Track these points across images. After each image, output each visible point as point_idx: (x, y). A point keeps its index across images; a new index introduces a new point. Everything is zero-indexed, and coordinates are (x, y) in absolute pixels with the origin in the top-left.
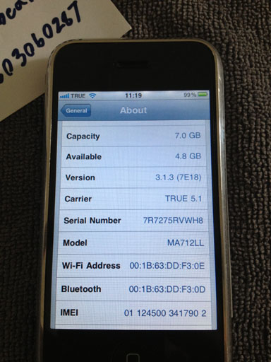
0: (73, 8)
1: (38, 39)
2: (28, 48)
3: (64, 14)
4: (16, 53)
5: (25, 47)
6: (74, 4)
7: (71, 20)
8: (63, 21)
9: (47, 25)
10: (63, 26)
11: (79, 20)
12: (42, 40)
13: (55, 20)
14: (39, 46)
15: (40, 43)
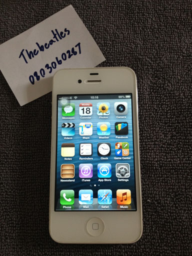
0: (78, 47)
1: (59, 60)
2: (54, 64)
3: (73, 49)
4: (47, 66)
5: (52, 64)
6: (79, 44)
7: (76, 52)
8: (72, 52)
9: (64, 54)
10: (72, 55)
11: (80, 53)
12: (61, 61)
13: (68, 52)
14: (59, 64)
15: (60, 63)
